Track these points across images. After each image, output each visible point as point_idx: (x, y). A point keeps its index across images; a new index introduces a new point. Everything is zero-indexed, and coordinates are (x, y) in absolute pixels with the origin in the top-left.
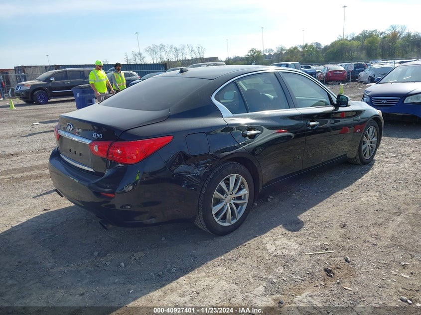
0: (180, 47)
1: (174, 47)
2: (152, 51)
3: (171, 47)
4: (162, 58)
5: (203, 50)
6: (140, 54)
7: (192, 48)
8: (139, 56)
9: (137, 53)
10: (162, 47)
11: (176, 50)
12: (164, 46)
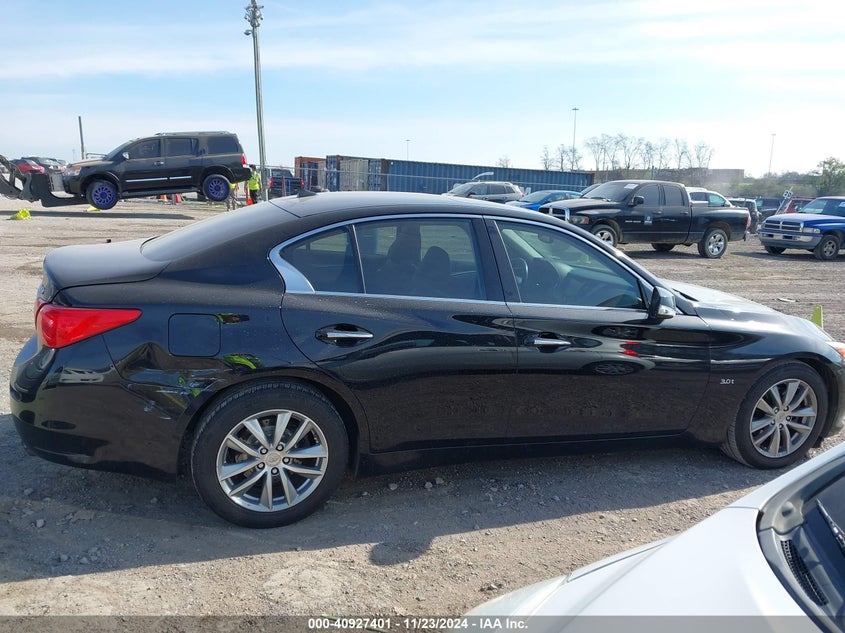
0: (660, 144)
1: (645, 142)
2: (600, 146)
3: (640, 141)
4: (617, 163)
5: (708, 152)
6: (574, 151)
7: (685, 147)
8: (571, 154)
9: (567, 149)
10: (620, 141)
11: (650, 147)
12: (626, 138)
